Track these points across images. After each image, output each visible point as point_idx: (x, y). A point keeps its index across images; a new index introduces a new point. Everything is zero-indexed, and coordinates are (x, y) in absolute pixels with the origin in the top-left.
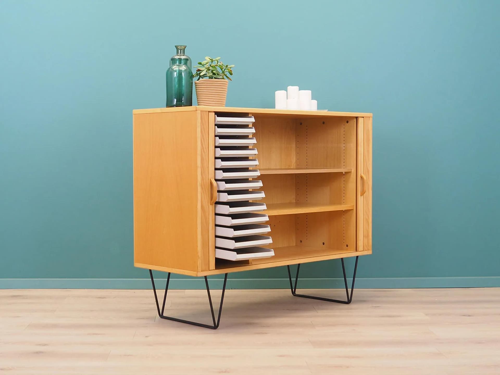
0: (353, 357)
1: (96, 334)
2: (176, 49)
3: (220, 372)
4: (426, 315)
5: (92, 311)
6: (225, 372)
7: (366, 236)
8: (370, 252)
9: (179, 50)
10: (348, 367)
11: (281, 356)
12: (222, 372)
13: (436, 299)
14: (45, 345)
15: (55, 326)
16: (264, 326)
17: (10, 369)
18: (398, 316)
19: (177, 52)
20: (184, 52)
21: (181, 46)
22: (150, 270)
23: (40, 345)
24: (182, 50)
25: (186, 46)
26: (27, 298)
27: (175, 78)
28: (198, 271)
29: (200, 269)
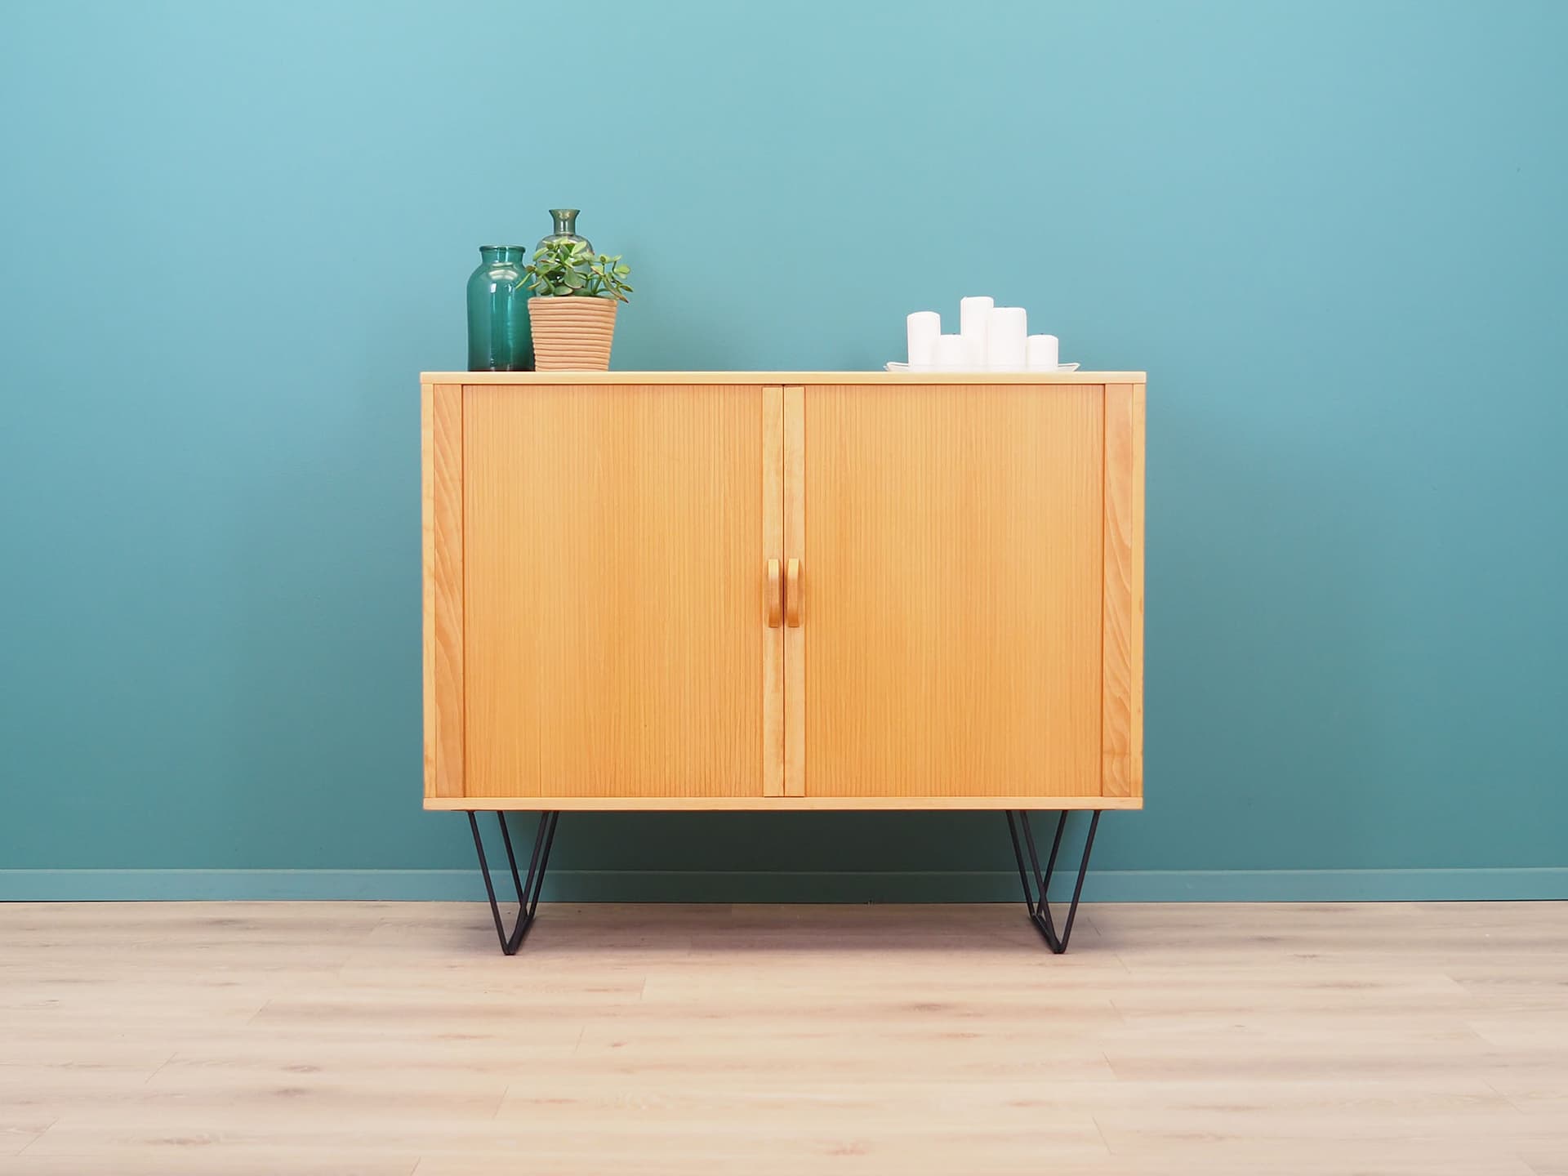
0: (1236, 1108)
1: (463, 1037)
2: (552, 219)
4: (1459, 981)
7: (1115, 751)
8: (1135, 803)
9: (562, 223)
10: (1220, 1138)
11: (1020, 1104)
14: (312, 1069)
16: (969, 1015)
17: (205, 1142)
18: (1372, 985)
19: (556, 228)
20: (573, 228)
21: (564, 210)
23: (294, 1069)
24: (567, 223)
25: (579, 211)
26: (255, 929)
27: (492, 297)
29: (430, 790)
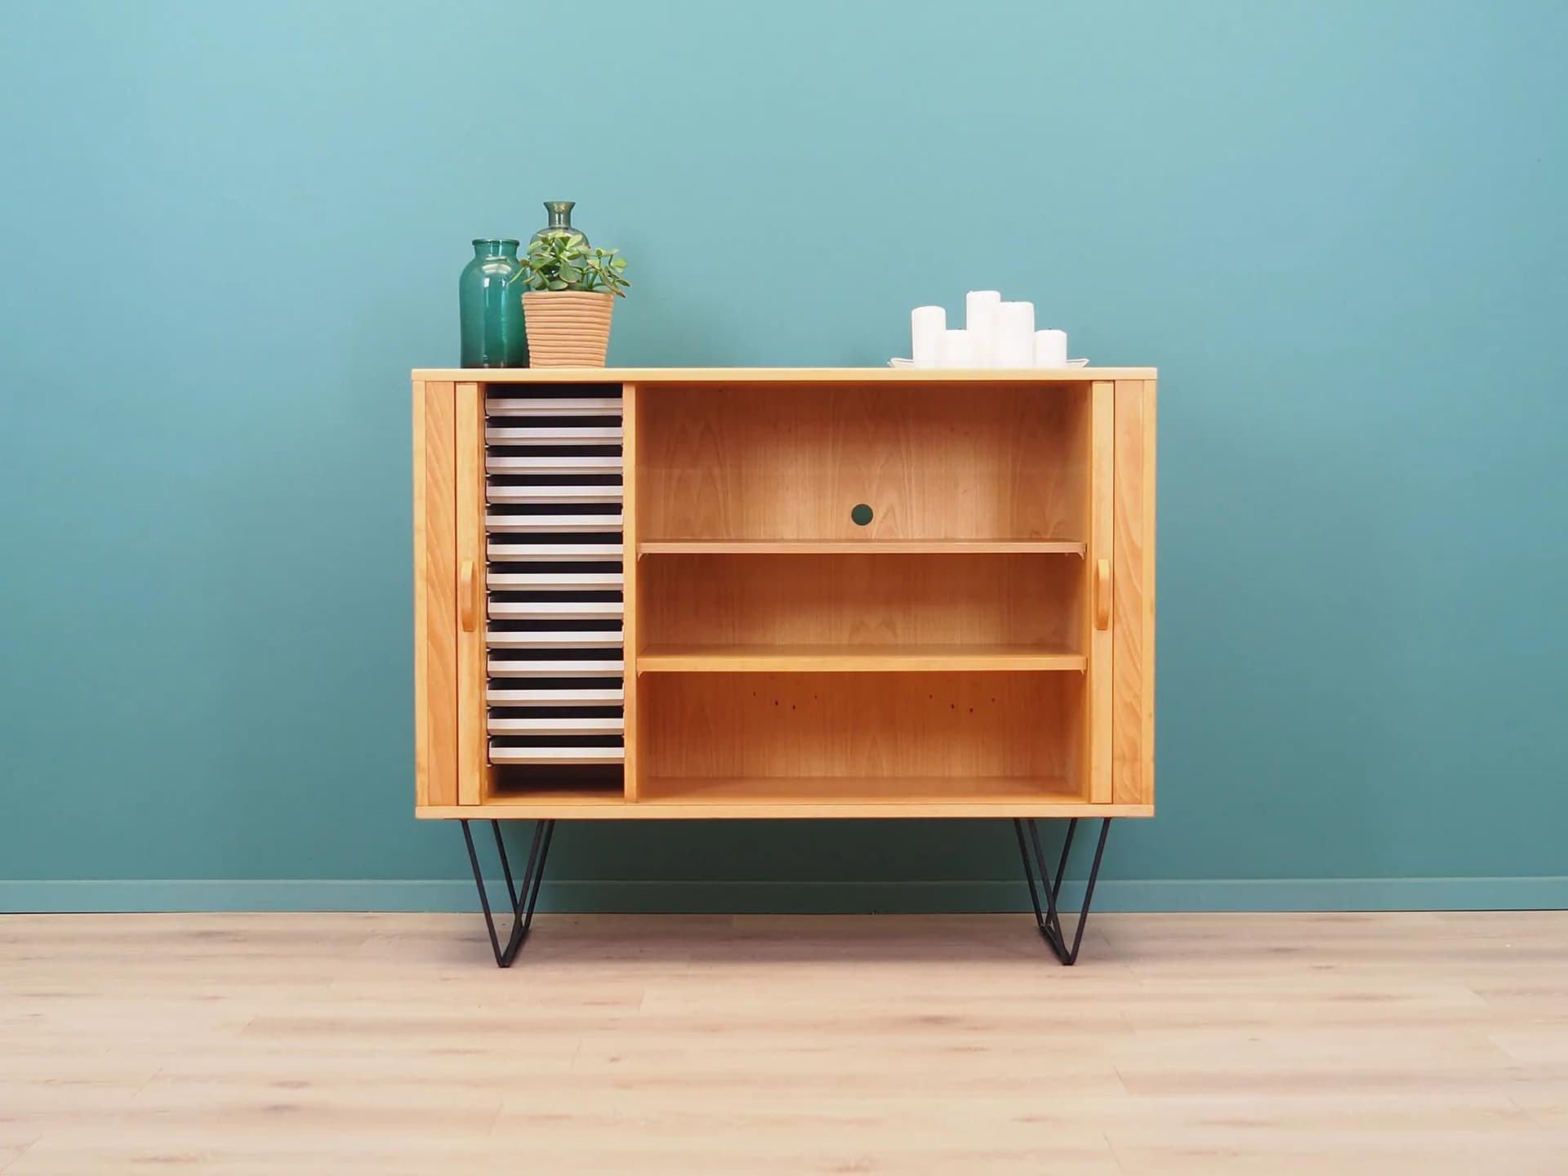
1: (457, 1052)
2: (547, 211)
3: (840, 1170)
4: (1479, 993)
6: (857, 1169)
7: (1126, 757)
8: (1147, 810)
9: (557, 216)
10: (1236, 1154)
11: (1028, 1120)
12: (848, 1169)
13: (1508, 946)
14: (301, 1084)
15: (333, 1027)
16: (975, 1028)
17: (192, 1160)
19: (551, 221)
20: (568, 221)
21: (559, 203)
23: (283, 1084)
24: (562, 216)
25: (575, 204)
27: (485, 291)
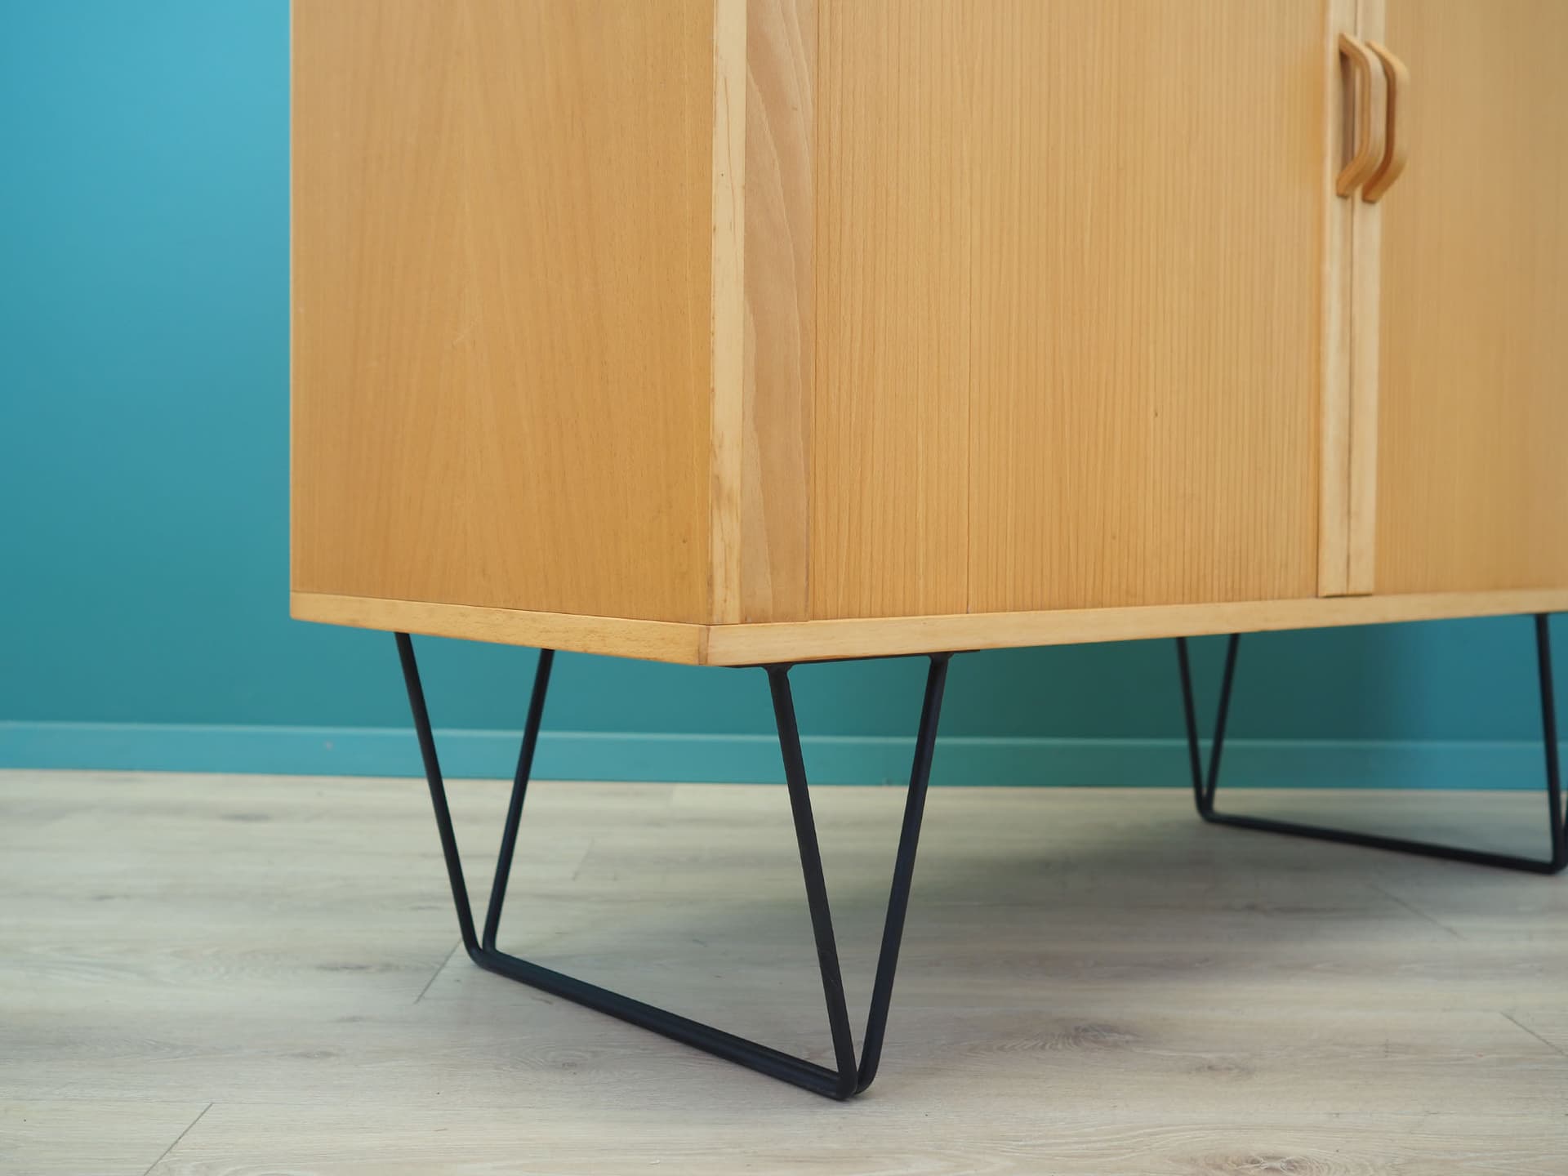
5: (102, 898)
22: (404, 641)
28: (715, 619)
29: (727, 599)
